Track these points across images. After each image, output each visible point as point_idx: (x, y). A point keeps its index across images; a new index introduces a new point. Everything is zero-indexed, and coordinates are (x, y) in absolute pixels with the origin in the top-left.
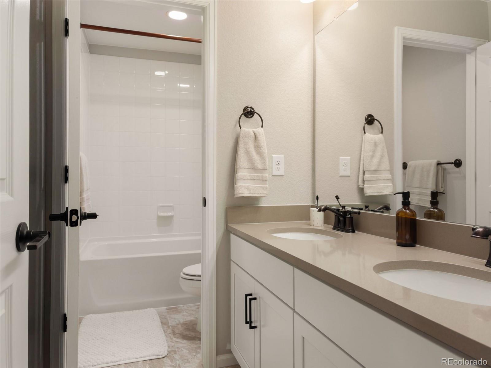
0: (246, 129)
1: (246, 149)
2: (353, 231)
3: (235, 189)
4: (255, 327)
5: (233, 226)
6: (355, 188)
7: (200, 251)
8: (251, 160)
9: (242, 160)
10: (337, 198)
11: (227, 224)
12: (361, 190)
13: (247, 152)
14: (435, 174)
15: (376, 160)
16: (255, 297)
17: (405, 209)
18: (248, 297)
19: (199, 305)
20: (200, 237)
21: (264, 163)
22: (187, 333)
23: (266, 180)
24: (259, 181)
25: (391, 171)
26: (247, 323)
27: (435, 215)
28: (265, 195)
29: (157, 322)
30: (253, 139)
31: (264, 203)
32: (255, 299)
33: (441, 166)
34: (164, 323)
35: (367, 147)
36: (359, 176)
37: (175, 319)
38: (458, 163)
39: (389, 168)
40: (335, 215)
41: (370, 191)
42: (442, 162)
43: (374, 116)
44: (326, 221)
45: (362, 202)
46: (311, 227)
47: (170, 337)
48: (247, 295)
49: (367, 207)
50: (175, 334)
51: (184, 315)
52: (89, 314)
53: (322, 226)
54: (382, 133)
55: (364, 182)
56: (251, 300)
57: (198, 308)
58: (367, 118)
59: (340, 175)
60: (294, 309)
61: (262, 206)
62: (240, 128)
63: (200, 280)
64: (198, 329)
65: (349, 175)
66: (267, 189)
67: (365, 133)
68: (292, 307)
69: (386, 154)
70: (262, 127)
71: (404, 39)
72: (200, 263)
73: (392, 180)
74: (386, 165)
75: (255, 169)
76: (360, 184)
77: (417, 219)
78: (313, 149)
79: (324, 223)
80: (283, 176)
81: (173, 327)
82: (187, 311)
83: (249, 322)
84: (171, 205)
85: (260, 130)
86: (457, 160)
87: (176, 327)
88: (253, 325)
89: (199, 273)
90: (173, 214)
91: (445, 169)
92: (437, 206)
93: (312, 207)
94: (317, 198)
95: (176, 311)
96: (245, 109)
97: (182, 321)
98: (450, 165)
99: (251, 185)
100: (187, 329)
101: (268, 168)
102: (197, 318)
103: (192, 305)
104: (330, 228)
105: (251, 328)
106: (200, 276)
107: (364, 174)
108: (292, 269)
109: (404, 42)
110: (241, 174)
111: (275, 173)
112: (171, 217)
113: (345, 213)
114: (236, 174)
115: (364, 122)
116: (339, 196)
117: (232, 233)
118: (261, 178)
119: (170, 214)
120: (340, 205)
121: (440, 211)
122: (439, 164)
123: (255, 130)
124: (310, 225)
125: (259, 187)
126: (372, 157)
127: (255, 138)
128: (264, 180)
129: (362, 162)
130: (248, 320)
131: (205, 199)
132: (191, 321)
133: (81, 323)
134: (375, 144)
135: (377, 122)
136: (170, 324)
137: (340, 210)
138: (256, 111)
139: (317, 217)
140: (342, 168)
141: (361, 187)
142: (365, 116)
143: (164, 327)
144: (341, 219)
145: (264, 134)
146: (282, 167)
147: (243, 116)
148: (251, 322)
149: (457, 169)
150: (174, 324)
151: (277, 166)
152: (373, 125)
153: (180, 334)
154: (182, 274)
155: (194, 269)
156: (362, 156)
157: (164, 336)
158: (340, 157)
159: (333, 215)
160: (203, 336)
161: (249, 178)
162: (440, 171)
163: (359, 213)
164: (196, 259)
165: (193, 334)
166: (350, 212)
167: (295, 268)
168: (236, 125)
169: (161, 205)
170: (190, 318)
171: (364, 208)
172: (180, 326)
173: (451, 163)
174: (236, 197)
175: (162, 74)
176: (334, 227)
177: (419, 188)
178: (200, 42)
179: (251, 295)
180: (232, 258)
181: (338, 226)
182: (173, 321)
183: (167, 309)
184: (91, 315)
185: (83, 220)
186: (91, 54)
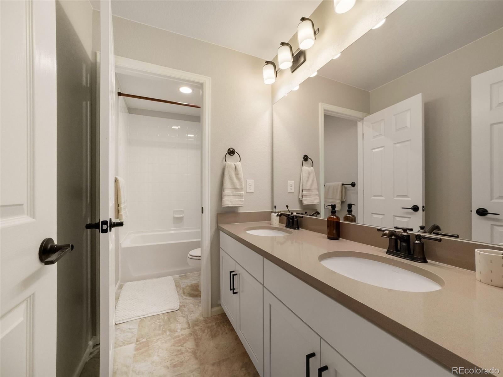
0: (229, 163)
1: (230, 176)
2: (298, 229)
3: (223, 202)
4: (237, 293)
5: (221, 226)
6: (297, 200)
7: (200, 240)
8: (233, 183)
9: (227, 183)
10: (287, 206)
11: (217, 225)
12: (301, 201)
13: (230, 178)
14: (341, 191)
15: (310, 183)
16: (236, 273)
17: (333, 216)
18: (232, 273)
19: (200, 273)
20: (200, 230)
21: (241, 185)
22: (193, 292)
23: (243, 196)
24: (238, 196)
25: (318, 190)
26: (231, 289)
27: (350, 219)
28: (242, 206)
29: (173, 286)
30: (234, 169)
31: (241, 211)
32: (236, 274)
33: (344, 186)
34: (177, 286)
35: (304, 175)
36: (299, 192)
37: (185, 283)
38: (353, 185)
39: (317, 188)
40: (287, 219)
41: (306, 202)
42: (345, 184)
43: (308, 156)
44: (281, 222)
45: (301, 209)
46: (272, 226)
47: (182, 296)
48: (231, 272)
49: (306, 213)
50: (185, 294)
51: (190, 280)
52: (127, 282)
53: (278, 225)
54: (313, 166)
55: (302, 196)
56: (234, 275)
57: (200, 275)
58: (304, 157)
59: (288, 192)
60: (263, 285)
61: (240, 212)
62: (226, 162)
63: (200, 259)
64: (199, 289)
65: (293, 192)
66: (243, 201)
67: (303, 166)
68: (262, 283)
69: (315, 179)
70: (240, 161)
71: (325, 110)
72: (200, 247)
73: (319, 195)
74: (315, 186)
75: (236, 189)
76: (300, 197)
77: (340, 222)
78: (272, 176)
79: (280, 223)
80: (253, 193)
81: (184, 288)
82: (193, 277)
83: (232, 289)
84: (182, 210)
85: (238, 164)
86: (353, 183)
87: (185, 288)
88: (235, 291)
89: (200, 255)
90: (183, 216)
91: (346, 188)
92: (351, 213)
93: (272, 212)
94: (275, 206)
95: (186, 277)
96: (229, 150)
97: (189, 284)
98: (349, 185)
99: (233, 199)
100: (193, 290)
101: (244, 188)
102: (199, 282)
103: (196, 273)
104: (284, 226)
105: (234, 293)
106: (200, 257)
107: (302, 192)
108: (262, 259)
109: (324, 112)
110: (226, 192)
111: (248, 191)
112: (182, 217)
113: (293, 217)
114: (223, 192)
115: (302, 159)
116: (288, 206)
117: (221, 231)
118: (239, 195)
119: (181, 216)
120: (289, 211)
121: (353, 216)
122: (343, 185)
123: (235, 163)
124: (270, 224)
125: (238, 200)
126: (307, 181)
127: (236, 168)
128: (241, 196)
129: (301, 184)
130: (232, 288)
131: (202, 208)
132: (195, 284)
133: (122, 289)
134: (309, 173)
135: (310, 160)
136: (182, 287)
137: (290, 215)
138: (236, 151)
139: (275, 219)
140: (289, 188)
141: (301, 199)
142: (303, 156)
143: (177, 289)
144: (291, 221)
145: (241, 166)
146: (252, 187)
147: (228, 154)
148: (234, 289)
149: (353, 188)
150: (184, 286)
151: (250, 187)
152: (307, 161)
153: (188, 293)
154: (189, 255)
155: (196, 252)
156: (301, 180)
157: (177, 295)
158: (289, 181)
159: (285, 218)
160: (203, 295)
161: (231, 194)
162: (343, 189)
163: (302, 217)
164: (197, 245)
165: (196, 293)
166: (296, 217)
167: (264, 258)
168: (223, 160)
169: (176, 210)
170: (194, 282)
171: (304, 213)
172: (188, 287)
173: (350, 184)
174: (223, 207)
175: (176, 128)
176: (286, 225)
177: (332, 199)
178: (200, 108)
179: (233, 272)
180: (221, 246)
181: (289, 225)
182: (183, 284)
183: (180, 276)
184: (129, 282)
185: (113, 227)
186: (130, 114)
